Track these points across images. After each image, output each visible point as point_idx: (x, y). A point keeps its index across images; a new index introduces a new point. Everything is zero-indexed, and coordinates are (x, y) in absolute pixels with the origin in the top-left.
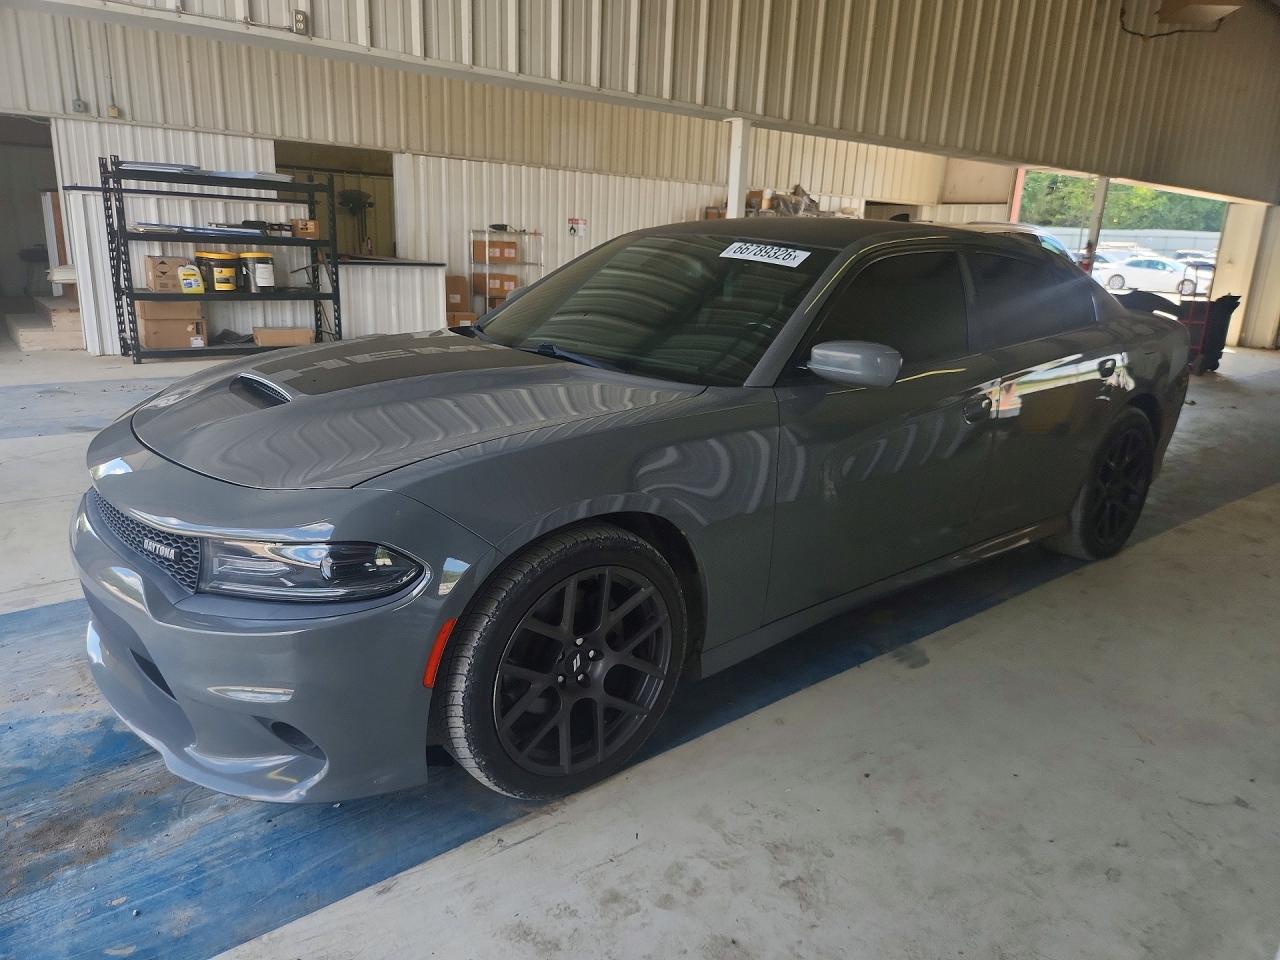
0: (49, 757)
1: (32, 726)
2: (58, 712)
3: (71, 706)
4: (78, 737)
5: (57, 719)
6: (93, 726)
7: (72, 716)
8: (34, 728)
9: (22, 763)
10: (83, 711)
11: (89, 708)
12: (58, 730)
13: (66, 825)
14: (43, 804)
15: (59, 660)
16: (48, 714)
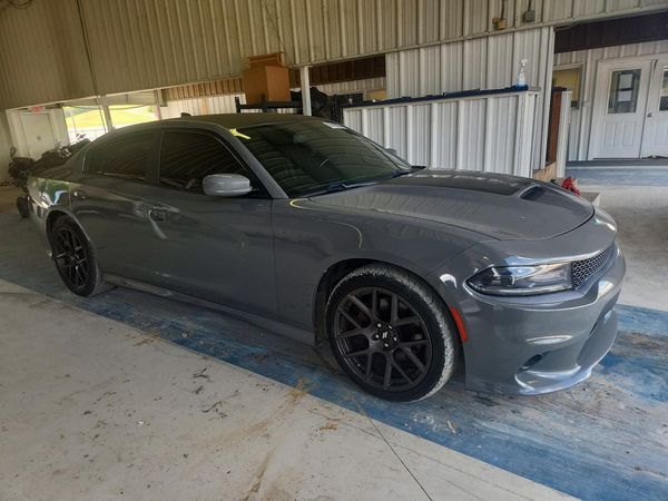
0: (640, 372)
1: (641, 390)
2: (624, 391)
3: (617, 390)
4: (621, 373)
5: (627, 388)
6: (612, 374)
7: (619, 385)
8: (640, 389)
9: (653, 375)
10: (612, 384)
11: (608, 384)
12: (629, 382)
13: (644, 346)
14: (649, 356)
15: (605, 427)
16: (630, 393)
